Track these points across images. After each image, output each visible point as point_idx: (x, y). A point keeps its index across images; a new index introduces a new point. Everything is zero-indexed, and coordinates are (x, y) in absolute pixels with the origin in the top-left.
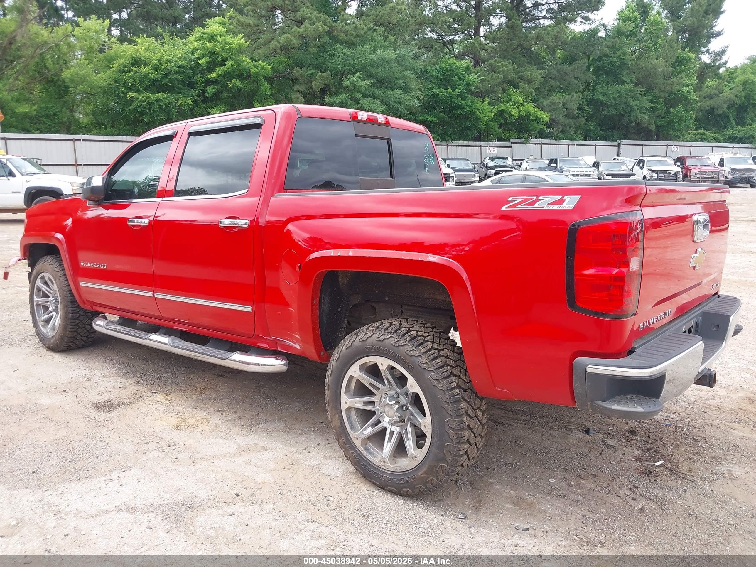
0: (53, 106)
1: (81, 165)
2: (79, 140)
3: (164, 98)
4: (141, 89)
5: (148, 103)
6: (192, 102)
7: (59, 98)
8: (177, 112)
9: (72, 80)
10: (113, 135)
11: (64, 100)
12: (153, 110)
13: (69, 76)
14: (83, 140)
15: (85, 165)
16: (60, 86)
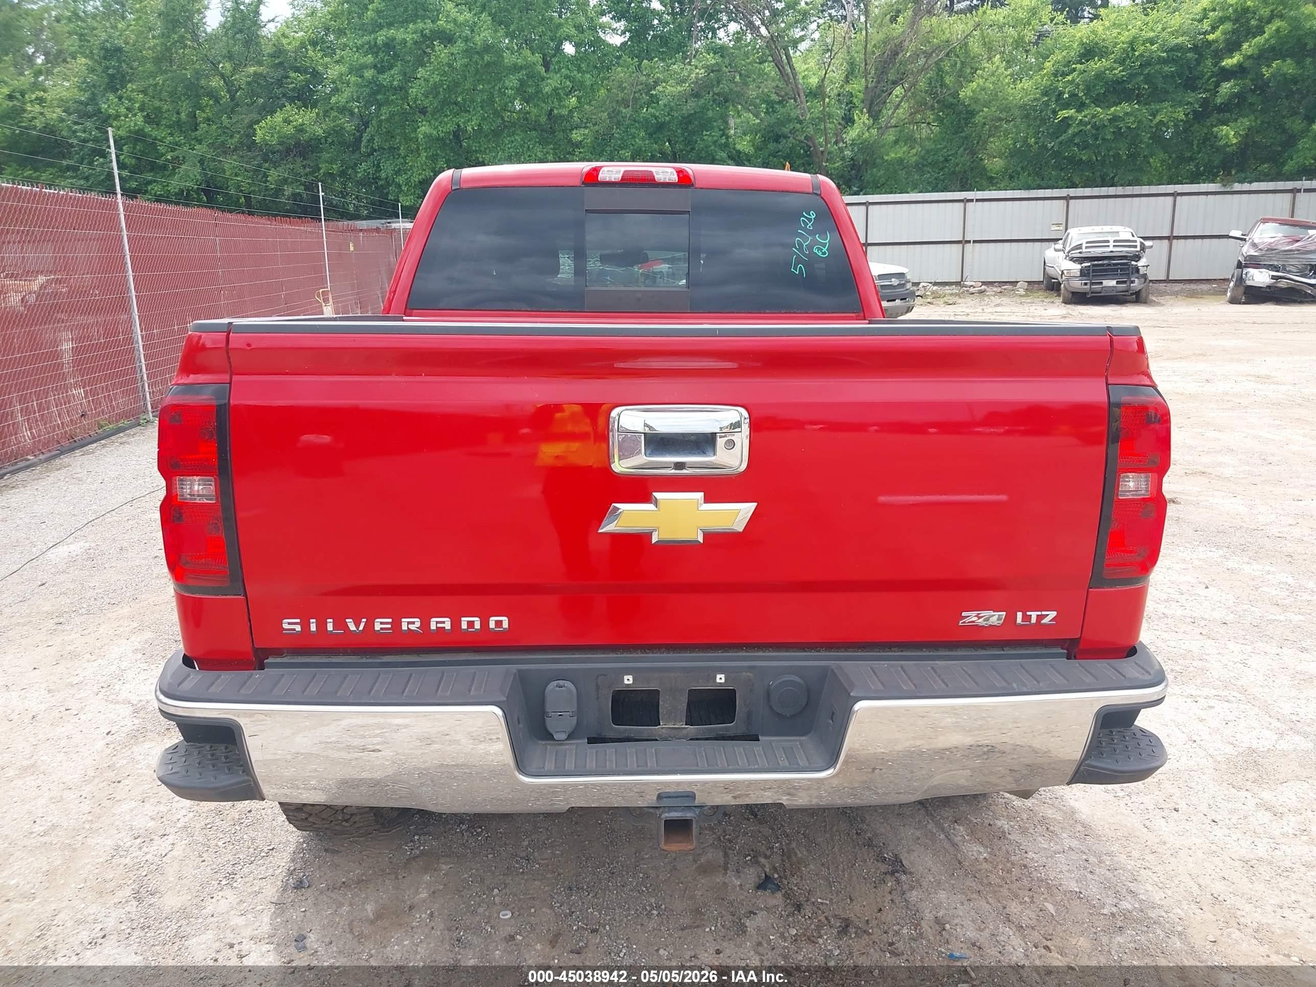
0: (945, 147)
1: (969, 242)
2: (972, 200)
3: (1127, 114)
4: (1087, 101)
5: (1095, 126)
6: (1186, 115)
7: (956, 133)
8: (1149, 138)
9: (975, 100)
10: (1029, 188)
11: (963, 134)
12: (1103, 139)
13: (970, 94)
14: (977, 200)
15: (975, 242)
16: (961, 112)
